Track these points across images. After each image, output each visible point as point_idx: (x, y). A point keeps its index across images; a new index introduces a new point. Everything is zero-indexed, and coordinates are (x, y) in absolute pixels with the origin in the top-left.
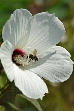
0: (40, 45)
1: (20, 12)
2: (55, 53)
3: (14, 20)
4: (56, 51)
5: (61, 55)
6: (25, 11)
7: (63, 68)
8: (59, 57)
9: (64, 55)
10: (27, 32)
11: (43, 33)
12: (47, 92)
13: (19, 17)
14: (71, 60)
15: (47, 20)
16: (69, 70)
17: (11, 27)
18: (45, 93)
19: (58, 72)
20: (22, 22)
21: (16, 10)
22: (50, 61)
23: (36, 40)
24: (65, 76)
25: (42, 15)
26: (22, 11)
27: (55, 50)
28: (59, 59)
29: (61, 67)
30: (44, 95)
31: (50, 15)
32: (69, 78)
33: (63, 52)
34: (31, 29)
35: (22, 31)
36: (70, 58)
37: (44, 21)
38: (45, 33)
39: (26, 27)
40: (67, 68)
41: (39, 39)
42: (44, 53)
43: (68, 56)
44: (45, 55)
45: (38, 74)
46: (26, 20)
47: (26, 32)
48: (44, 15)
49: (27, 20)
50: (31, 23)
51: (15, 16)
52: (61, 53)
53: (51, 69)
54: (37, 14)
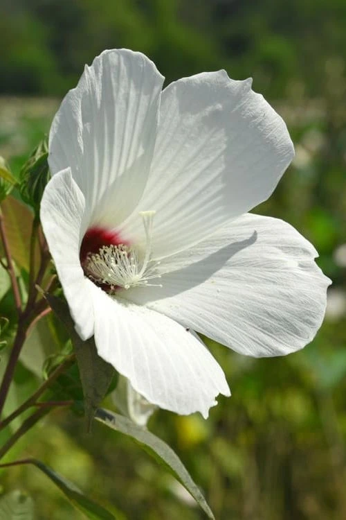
0: (193, 206)
1: (119, 63)
2: (252, 240)
3: (94, 93)
4: (255, 233)
5: (279, 248)
6: (138, 58)
7: (288, 298)
8: (272, 257)
9: (289, 248)
10: (141, 151)
11: (207, 157)
12: (227, 392)
13: (114, 84)
14: (320, 270)
15: (219, 106)
16: (310, 309)
17: (84, 121)
18: (217, 395)
19: (270, 315)
20: (124, 106)
21: (105, 52)
22: (234, 272)
23: (178, 188)
24: (297, 332)
25: (203, 85)
26: (128, 57)
27: (252, 231)
28: (270, 265)
29: (281, 293)
30: (216, 403)
31: (235, 84)
32: (311, 339)
33: (284, 237)
34: (159, 139)
35: (122, 148)
36: (316, 260)
37: (209, 109)
38: (213, 158)
39: (138, 126)
40: (302, 299)
41: (189, 185)
42: (206, 241)
43: (306, 252)
44: (214, 250)
45: (186, 320)
46: (139, 96)
47: (136, 152)
48: (209, 81)
49: (144, 100)
50: (159, 115)
51: (100, 75)
52: (276, 242)
53: (238, 303)
54: (184, 79)
